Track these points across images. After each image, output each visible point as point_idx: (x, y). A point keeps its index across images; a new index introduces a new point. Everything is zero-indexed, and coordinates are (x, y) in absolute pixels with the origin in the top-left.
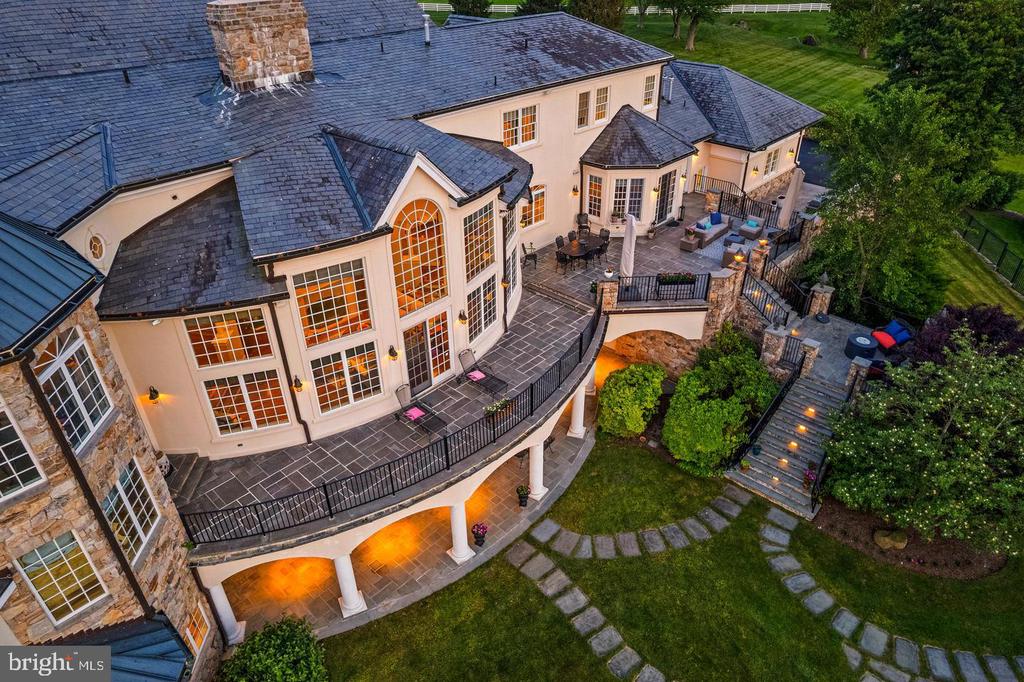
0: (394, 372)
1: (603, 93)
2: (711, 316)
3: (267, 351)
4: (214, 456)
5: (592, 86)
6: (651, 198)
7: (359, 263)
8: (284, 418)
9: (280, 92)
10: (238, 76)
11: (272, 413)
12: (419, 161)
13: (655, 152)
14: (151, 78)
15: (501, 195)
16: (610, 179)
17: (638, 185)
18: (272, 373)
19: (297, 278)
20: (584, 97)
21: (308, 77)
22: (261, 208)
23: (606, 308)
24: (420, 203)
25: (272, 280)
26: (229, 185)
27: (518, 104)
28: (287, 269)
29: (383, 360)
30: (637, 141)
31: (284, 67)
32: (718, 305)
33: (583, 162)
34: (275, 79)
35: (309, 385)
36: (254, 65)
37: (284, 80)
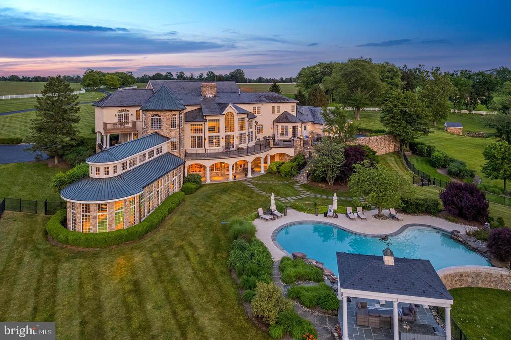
0: (222, 143)
1: (279, 107)
2: (295, 149)
3: (202, 132)
4: (188, 152)
5: (276, 105)
6: (290, 130)
7: (219, 120)
8: (202, 147)
9: (210, 98)
10: (203, 94)
11: (200, 145)
12: (230, 105)
13: (290, 120)
14: (189, 94)
15: (247, 117)
16: (280, 125)
17: (286, 127)
18: (202, 137)
19: (209, 120)
20: (273, 107)
21: (215, 96)
22: (205, 110)
23: (271, 146)
24: (230, 112)
25: (205, 119)
26: (201, 108)
27: (256, 106)
28: (208, 118)
29: (221, 139)
30: (287, 118)
31: (211, 94)
32: (296, 147)
33: (274, 122)
34: (209, 95)
35: (207, 141)
36: (206, 93)
37: (211, 96)
